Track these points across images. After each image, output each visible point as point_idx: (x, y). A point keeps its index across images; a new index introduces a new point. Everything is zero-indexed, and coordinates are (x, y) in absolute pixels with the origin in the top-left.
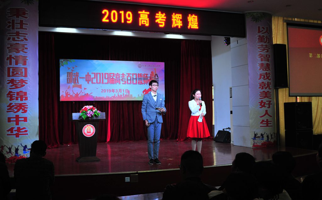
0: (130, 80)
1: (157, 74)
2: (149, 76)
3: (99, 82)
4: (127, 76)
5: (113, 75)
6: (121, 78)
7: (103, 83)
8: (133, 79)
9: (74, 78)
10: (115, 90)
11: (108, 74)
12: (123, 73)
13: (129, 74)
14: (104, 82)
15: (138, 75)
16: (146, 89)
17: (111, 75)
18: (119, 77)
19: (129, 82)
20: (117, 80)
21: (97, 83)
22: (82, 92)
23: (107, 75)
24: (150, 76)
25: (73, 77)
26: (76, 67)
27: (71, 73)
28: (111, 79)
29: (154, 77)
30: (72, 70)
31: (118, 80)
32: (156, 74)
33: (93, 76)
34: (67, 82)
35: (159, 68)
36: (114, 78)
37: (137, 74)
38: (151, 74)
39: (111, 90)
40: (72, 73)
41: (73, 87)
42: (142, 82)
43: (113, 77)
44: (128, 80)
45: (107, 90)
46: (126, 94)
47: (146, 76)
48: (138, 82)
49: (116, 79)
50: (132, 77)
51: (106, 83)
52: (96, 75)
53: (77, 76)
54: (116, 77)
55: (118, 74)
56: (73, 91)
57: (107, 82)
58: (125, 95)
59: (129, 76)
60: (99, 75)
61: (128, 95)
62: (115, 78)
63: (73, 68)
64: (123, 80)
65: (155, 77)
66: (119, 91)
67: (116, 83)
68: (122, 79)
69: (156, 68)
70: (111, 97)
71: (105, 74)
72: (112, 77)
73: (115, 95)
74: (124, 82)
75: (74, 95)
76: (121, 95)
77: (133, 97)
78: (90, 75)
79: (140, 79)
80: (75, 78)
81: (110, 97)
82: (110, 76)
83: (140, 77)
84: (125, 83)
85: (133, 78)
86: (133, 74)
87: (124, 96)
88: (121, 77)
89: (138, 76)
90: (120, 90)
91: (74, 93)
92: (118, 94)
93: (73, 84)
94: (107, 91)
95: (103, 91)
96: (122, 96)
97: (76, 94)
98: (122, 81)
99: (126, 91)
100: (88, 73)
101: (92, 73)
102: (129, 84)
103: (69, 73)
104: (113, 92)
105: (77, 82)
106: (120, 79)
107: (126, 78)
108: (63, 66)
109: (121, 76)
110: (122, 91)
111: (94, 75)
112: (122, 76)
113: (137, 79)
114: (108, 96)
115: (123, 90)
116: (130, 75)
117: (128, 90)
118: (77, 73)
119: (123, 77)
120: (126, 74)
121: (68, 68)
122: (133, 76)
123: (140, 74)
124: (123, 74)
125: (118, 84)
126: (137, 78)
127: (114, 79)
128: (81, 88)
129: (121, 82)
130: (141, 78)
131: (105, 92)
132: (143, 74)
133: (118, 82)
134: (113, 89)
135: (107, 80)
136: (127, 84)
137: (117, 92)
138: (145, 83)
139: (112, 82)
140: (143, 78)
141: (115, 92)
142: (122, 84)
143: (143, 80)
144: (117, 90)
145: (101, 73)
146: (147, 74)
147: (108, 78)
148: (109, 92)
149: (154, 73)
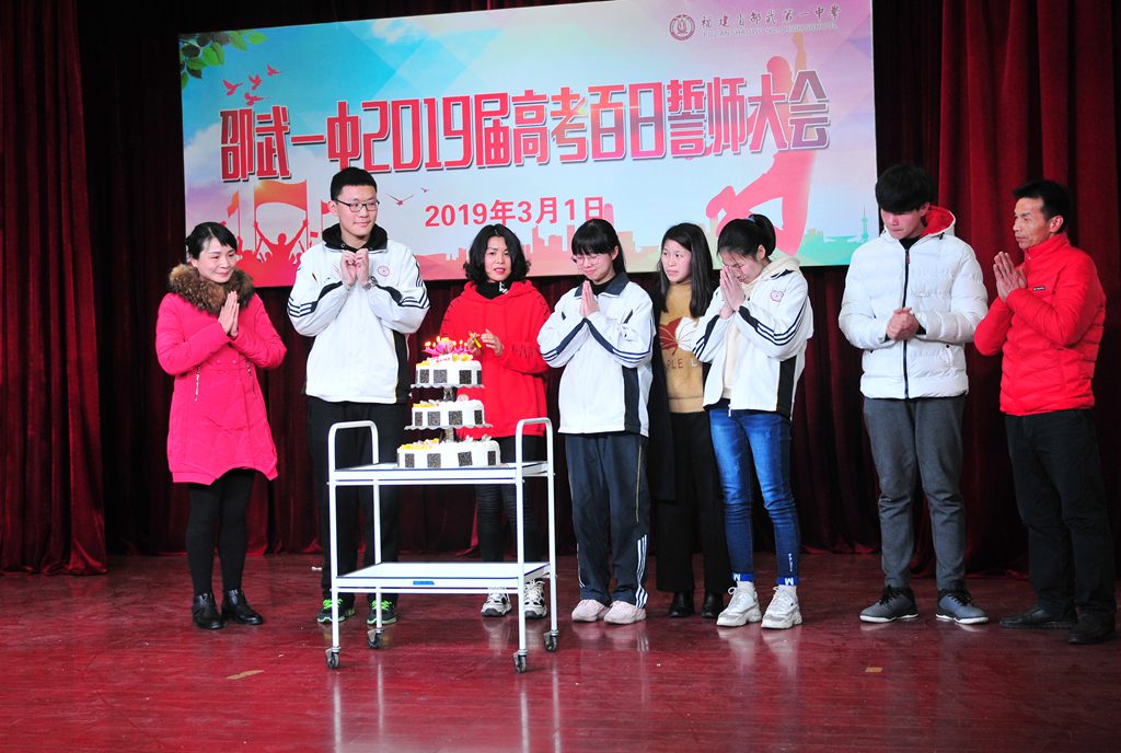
0: (618, 130)
1: (812, 76)
2: (753, 89)
3: (407, 158)
4: (593, 106)
5: (496, 107)
6: (552, 125)
7: (434, 165)
8: (636, 120)
9: (260, 145)
10: (515, 207)
11: (465, 100)
12: (565, 91)
13: (605, 91)
14: (443, 158)
15: (667, 94)
16: (729, 189)
17: (488, 107)
18: (540, 117)
19: (609, 144)
20: (523, 138)
21: (398, 165)
22: (311, 228)
23: (457, 111)
24: (759, 93)
25: (258, 139)
26: (272, 72)
27: (243, 112)
28: (488, 131)
29: (788, 95)
30: (247, 96)
31: (530, 136)
32: (803, 77)
33: (370, 123)
34: (225, 174)
35: (830, 25)
36: (504, 123)
37: (666, 83)
38: (765, 78)
39: (489, 209)
40: (249, 112)
41: (259, 200)
42: (700, 143)
43: (496, 122)
44: (598, 131)
45: (464, 208)
47: (734, 98)
48: (675, 144)
49: (518, 133)
50: (627, 108)
51: (451, 165)
52: (389, 112)
53: (280, 130)
54: (519, 120)
55: (529, 94)
56: (256, 225)
57: (459, 157)
59: (604, 104)
62: (510, 123)
63: (257, 81)
64: (570, 135)
66: (543, 213)
67: (518, 159)
68: (559, 132)
69: (810, 27)
71: (447, 102)
72: (489, 124)
74: (575, 151)
75: (264, 249)
76: (555, 240)
77: (638, 250)
78: (355, 120)
79: (686, 116)
80: (269, 141)
82: (480, 114)
83: (688, 106)
84: (581, 154)
85: (634, 114)
86: (635, 90)
88: (553, 114)
89: (674, 100)
90: (549, 206)
91: (263, 238)
92: (535, 231)
93: (255, 182)
94: (459, 215)
95: (438, 219)
97: (275, 241)
98: (561, 141)
99: (587, 208)
100: (342, 106)
101: (368, 106)
102: (609, 157)
103: (234, 114)
105: (277, 168)
106: (543, 131)
107: (588, 123)
108: (197, 74)
109: (550, 107)
110: (563, 211)
111: (377, 114)
112: (559, 108)
113: (668, 124)
115: (571, 202)
116: (616, 99)
117: (600, 199)
118: (276, 110)
119: (567, 112)
120: (585, 94)
121: (227, 85)
122: (634, 100)
123: (687, 84)
124: (566, 96)
125: (531, 163)
126: (667, 114)
127: (505, 130)
128: (305, 208)
129: (555, 150)
130: (694, 111)
131: (448, 220)
132: (708, 79)
133: (535, 151)
134: (502, 201)
135: (460, 143)
136: (591, 160)
137: (525, 217)
138: (725, 147)
139: (493, 157)
140: (706, 114)
141: (514, 217)
142: (559, 162)
143: (707, 124)
144: (525, 207)
145: (421, 101)
146: (741, 80)
147: (466, 132)
148: (476, 221)
149: (792, 69)
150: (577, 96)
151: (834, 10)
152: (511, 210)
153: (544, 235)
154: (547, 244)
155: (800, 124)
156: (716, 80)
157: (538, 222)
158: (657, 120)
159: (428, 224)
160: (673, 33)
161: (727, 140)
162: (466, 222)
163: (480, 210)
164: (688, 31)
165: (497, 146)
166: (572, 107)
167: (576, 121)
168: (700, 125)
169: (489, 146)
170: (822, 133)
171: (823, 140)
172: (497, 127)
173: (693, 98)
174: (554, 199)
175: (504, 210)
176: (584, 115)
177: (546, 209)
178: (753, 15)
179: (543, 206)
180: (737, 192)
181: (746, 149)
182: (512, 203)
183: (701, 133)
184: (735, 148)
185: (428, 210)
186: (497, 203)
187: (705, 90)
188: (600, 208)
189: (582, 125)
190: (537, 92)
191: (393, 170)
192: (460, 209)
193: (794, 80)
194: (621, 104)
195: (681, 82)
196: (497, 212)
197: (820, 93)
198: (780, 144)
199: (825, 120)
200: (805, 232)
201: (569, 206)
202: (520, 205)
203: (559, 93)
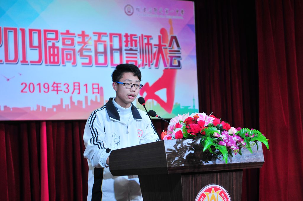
0: (105, 52)
1: (175, 38)
2: (155, 41)
3: (12, 57)
4: (96, 41)
5: (53, 36)
6: (78, 48)
7: (24, 61)
8: (112, 50)
10: (62, 85)
11: (39, 31)
12: (83, 32)
13: (100, 34)
14: (29, 59)
15: (124, 39)
16: (147, 84)
17: (49, 36)
18: (72, 44)
19: (101, 59)
20: (65, 52)
23: (35, 36)
24: (157, 43)
28: (50, 47)
29: (167, 45)
31: (69, 52)
32: (172, 38)
35: (181, 18)
36: (57, 45)
37: (123, 34)
38: (159, 37)
39: (50, 85)
42: (136, 62)
43: (53, 44)
44: (97, 53)
45: (39, 84)
46: (94, 100)
47: (148, 44)
48: (127, 62)
49: (63, 50)
50: (108, 44)
51: (33, 63)
52: (3, 33)
54: (64, 44)
55: (68, 32)
57: (37, 59)
58: (92, 101)
59: (99, 40)
60: (11, 35)
61: (99, 100)
62: (59, 44)
64: (85, 53)
65: (170, 46)
66: (74, 89)
67: (63, 63)
68: (81, 51)
69: (174, 17)
70: (51, 107)
71: (31, 31)
72: (50, 44)
73: (62, 100)
74: (87, 61)
76: (80, 102)
79: (131, 50)
81: (49, 109)
82: (46, 39)
83: (132, 46)
84: (90, 63)
85: (111, 46)
86: (111, 35)
87: (89, 103)
88: (79, 42)
89: (127, 41)
90: (77, 86)
92: (71, 98)
94: (37, 88)
95: (27, 89)
96: (84, 106)
98: (82, 55)
99: (93, 88)
102: (102, 65)
104: (57, 90)
106: (74, 50)
107: (93, 48)
109: (77, 39)
110: (83, 88)
112: (80, 40)
113: (124, 52)
114: (42, 104)
115: (86, 85)
116: (103, 38)
117: (98, 84)
119: (84, 42)
120: (91, 35)
122: (111, 40)
123: (131, 35)
124: (83, 35)
125: (69, 65)
126: (124, 48)
127: (58, 48)
129: (80, 60)
130: (134, 48)
131: (32, 90)
132: (139, 35)
133: (70, 59)
134: (57, 82)
135: (37, 52)
136: (94, 65)
137: (67, 90)
138: (146, 65)
139: (52, 60)
140: (139, 50)
141: (61, 90)
142: (81, 65)
143: (139, 54)
144: (66, 86)
145: (18, 29)
146: (151, 36)
147: (39, 47)
148: (45, 92)
149: (168, 33)
150: (88, 36)
151: (182, 12)
152: (60, 87)
153: (75, 100)
154: (76, 104)
155: (171, 57)
156: (142, 35)
157: (73, 93)
158: (120, 50)
159: (22, 91)
160: (126, 12)
161: (146, 62)
162: (40, 91)
163: (46, 86)
164: (132, 12)
165: (54, 55)
166: (86, 40)
167: (88, 47)
168: (136, 54)
169: (50, 55)
170: (179, 62)
171: (179, 65)
172: (54, 47)
173: (134, 42)
174: (79, 83)
175: (57, 87)
176: (91, 44)
177: (76, 87)
178: (155, 9)
179: (74, 86)
180: (151, 84)
181: (153, 67)
182: (60, 84)
183: (136, 58)
184: (149, 66)
185: (22, 84)
186: (54, 83)
187: (138, 39)
188: (98, 88)
189: (90, 49)
190: (71, 32)
191: (5, 63)
192: (37, 85)
193: (169, 38)
194: (105, 41)
195: (129, 34)
196: (54, 87)
197: (178, 46)
198: (165, 65)
199: (180, 57)
200: (174, 104)
201: (85, 87)
202: (65, 85)
203: (80, 33)
